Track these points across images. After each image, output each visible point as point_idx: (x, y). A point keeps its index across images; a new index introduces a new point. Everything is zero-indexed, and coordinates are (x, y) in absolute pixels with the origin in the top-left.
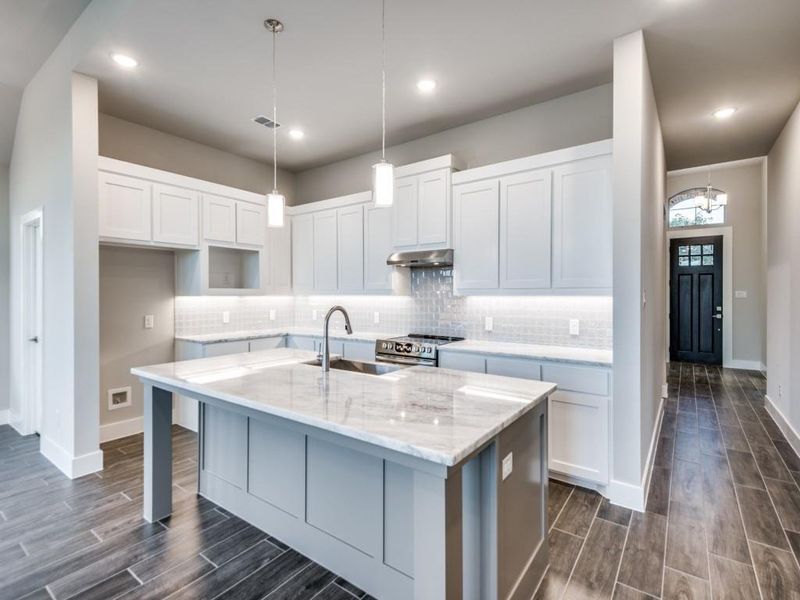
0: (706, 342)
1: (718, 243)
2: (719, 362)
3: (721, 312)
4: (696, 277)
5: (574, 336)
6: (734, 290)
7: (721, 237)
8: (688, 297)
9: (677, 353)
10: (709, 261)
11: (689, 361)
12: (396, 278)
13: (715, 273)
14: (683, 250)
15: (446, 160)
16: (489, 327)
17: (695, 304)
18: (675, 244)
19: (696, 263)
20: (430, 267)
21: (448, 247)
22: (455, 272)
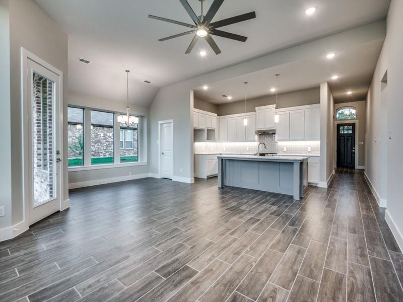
0: (349, 160)
1: (353, 125)
2: (353, 167)
3: (354, 150)
4: (346, 137)
5: (309, 152)
6: (359, 142)
7: (355, 123)
8: (343, 145)
9: (339, 164)
10: (350, 132)
11: (343, 167)
12: (256, 137)
13: (353, 136)
14: (341, 128)
15: (274, 106)
16: (285, 150)
17: (346, 147)
18: (339, 126)
19: (346, 132)
20: (269, 134)
21: (274, 129)
22: (276, 136)
